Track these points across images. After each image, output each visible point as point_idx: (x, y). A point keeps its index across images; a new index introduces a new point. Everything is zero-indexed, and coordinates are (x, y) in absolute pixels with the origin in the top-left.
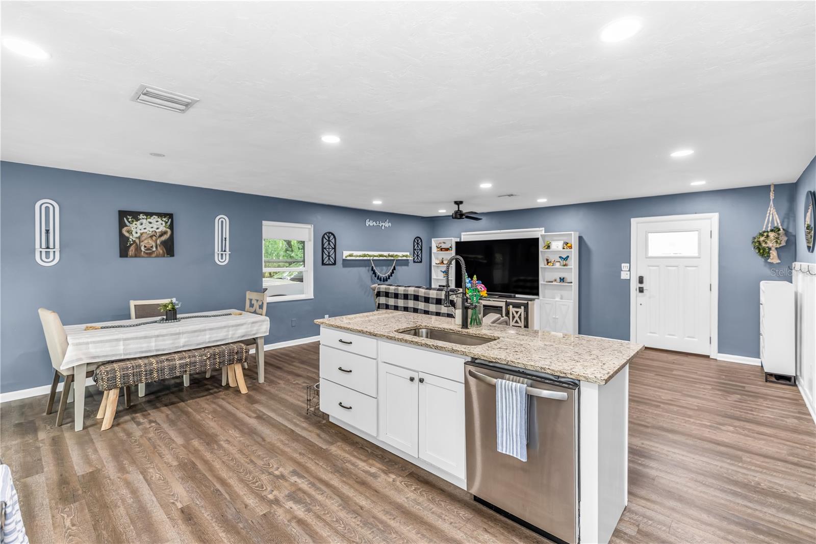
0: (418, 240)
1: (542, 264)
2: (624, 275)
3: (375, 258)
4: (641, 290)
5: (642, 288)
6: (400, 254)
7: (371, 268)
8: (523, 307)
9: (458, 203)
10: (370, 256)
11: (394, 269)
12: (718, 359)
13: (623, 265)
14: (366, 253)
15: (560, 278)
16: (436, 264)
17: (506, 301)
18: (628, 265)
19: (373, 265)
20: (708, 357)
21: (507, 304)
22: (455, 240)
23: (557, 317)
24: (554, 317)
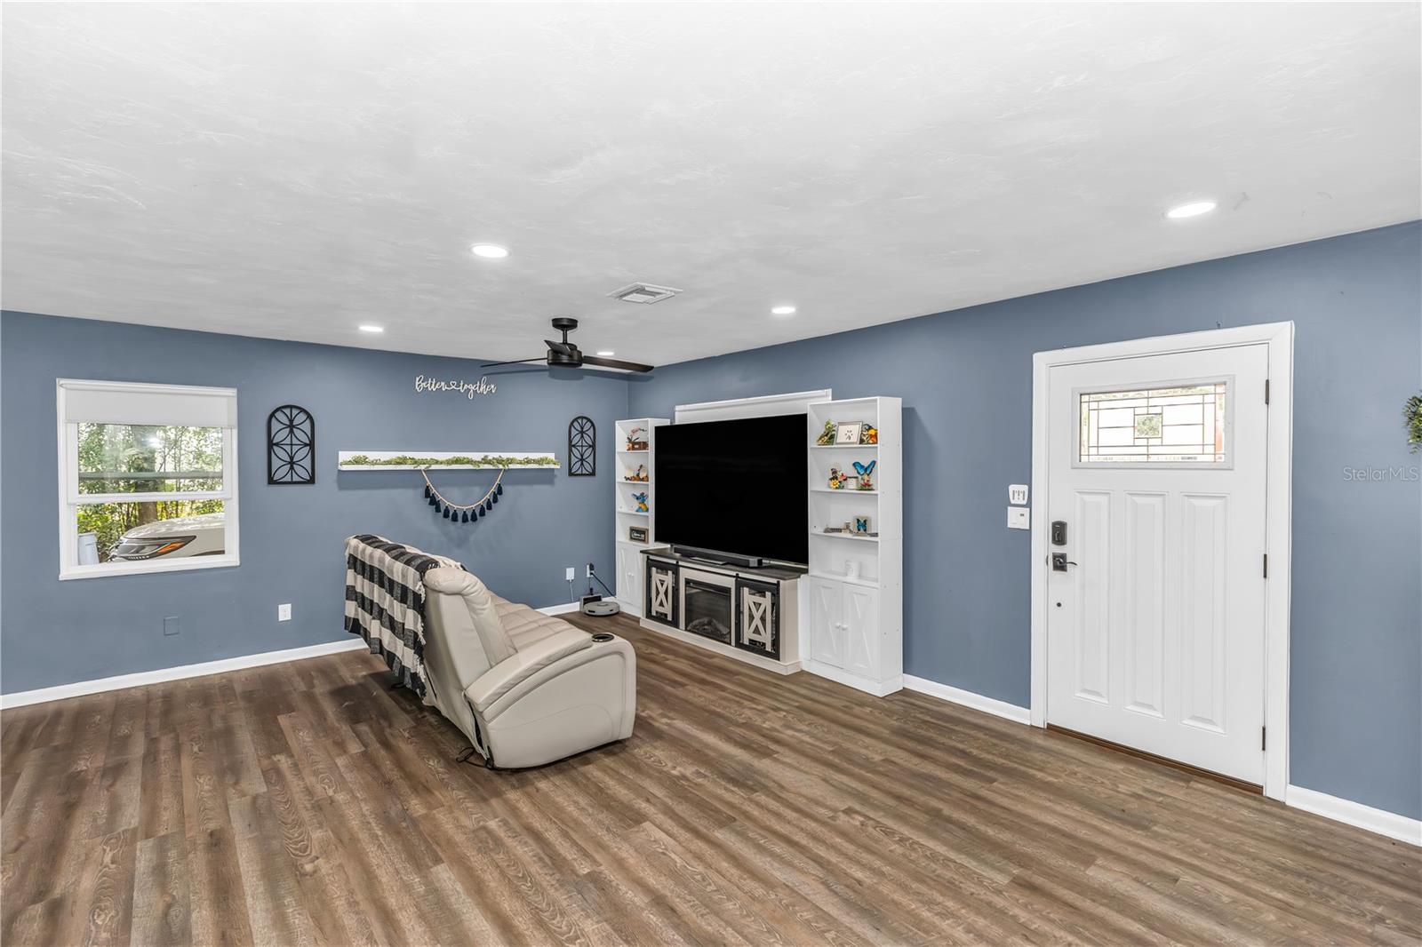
0: (582, 425)
1: (817, 482)
2: (1015, 519)
3: (434, 467)
4: (1060, 563)
5: (1063, 556)
6: (519, 458)
7: (422, 491)
8: (768, 594)
9: (565, 325)
10: (415, 462)
11: (500, 491)
12: (1289, 803)
13: (1012, 488)
14: (409, 454)
15: (858, 521)
16: (627, 479)
17: (737, 576)
18: (1025, 488)
19: (429, 483)
20: (1255, 790)
21: (740, 583)
22: (653, 423)
23: (845, 626)
24: (838, 624)
